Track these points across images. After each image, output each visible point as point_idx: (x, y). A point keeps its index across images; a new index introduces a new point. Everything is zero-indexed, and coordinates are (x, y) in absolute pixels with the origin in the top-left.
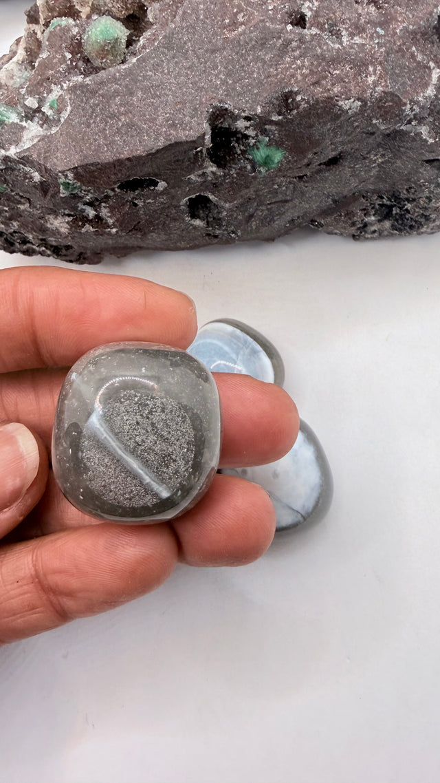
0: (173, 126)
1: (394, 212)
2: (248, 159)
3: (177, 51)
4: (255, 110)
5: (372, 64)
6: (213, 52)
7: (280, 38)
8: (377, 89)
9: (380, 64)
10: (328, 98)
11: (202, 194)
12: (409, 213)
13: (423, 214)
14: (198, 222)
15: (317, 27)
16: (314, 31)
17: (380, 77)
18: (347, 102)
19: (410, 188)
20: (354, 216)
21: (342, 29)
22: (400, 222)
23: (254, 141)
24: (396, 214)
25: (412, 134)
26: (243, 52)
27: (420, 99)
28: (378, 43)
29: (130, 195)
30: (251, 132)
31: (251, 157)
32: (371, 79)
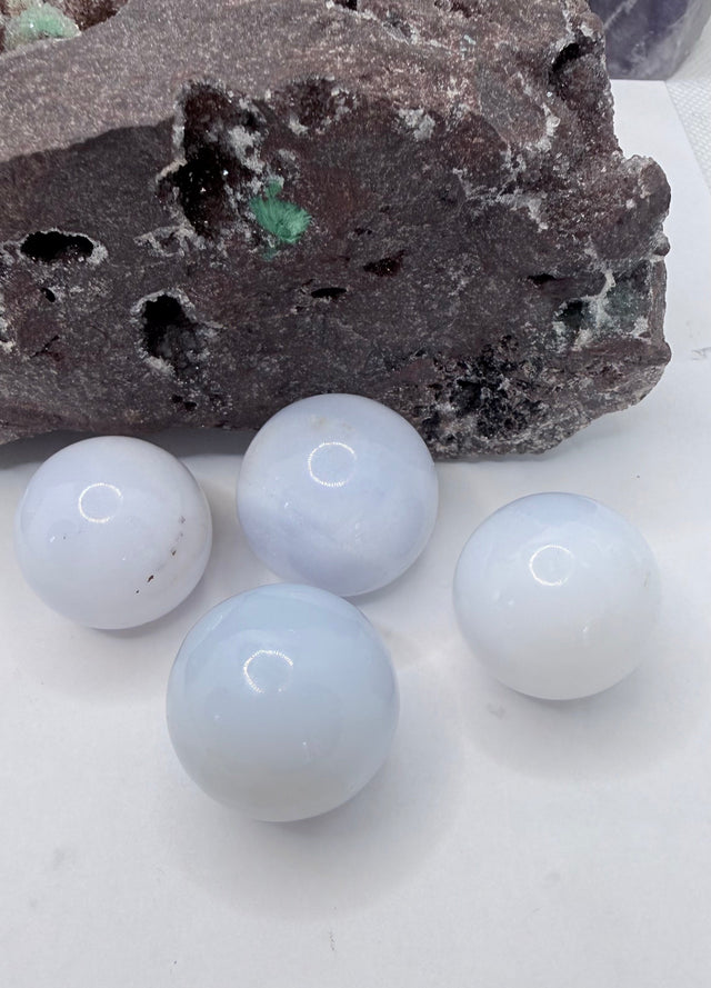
0: (123, 105)
1: (483, 397)
2: (247, 221)
3: (150, 21)
4: (263, 94)
5: (455, 74)
6: (206, 20)
7: (314, 13)
8: (461, 106)
9: (468, 76)
10: (383, 99)
11: (169, 294)
12: (506, 397)
13: (527, 401)
14: (158, 364)
15: (374, 10)
16: (369, 15)
17: (467, 91)
18: (412, 112)
19: (509, 338)
20: (419, 397)
21: (411, 26)
22: (492, 415)
23: (259, 184)
24: (486, 400)
25: (514, 209)
26: (254, 25)
27: (528, 148)
28: (466, 53)
29: (44, 272)
30: (254, 164)
31: (252, 216)
32: (451, 94)
